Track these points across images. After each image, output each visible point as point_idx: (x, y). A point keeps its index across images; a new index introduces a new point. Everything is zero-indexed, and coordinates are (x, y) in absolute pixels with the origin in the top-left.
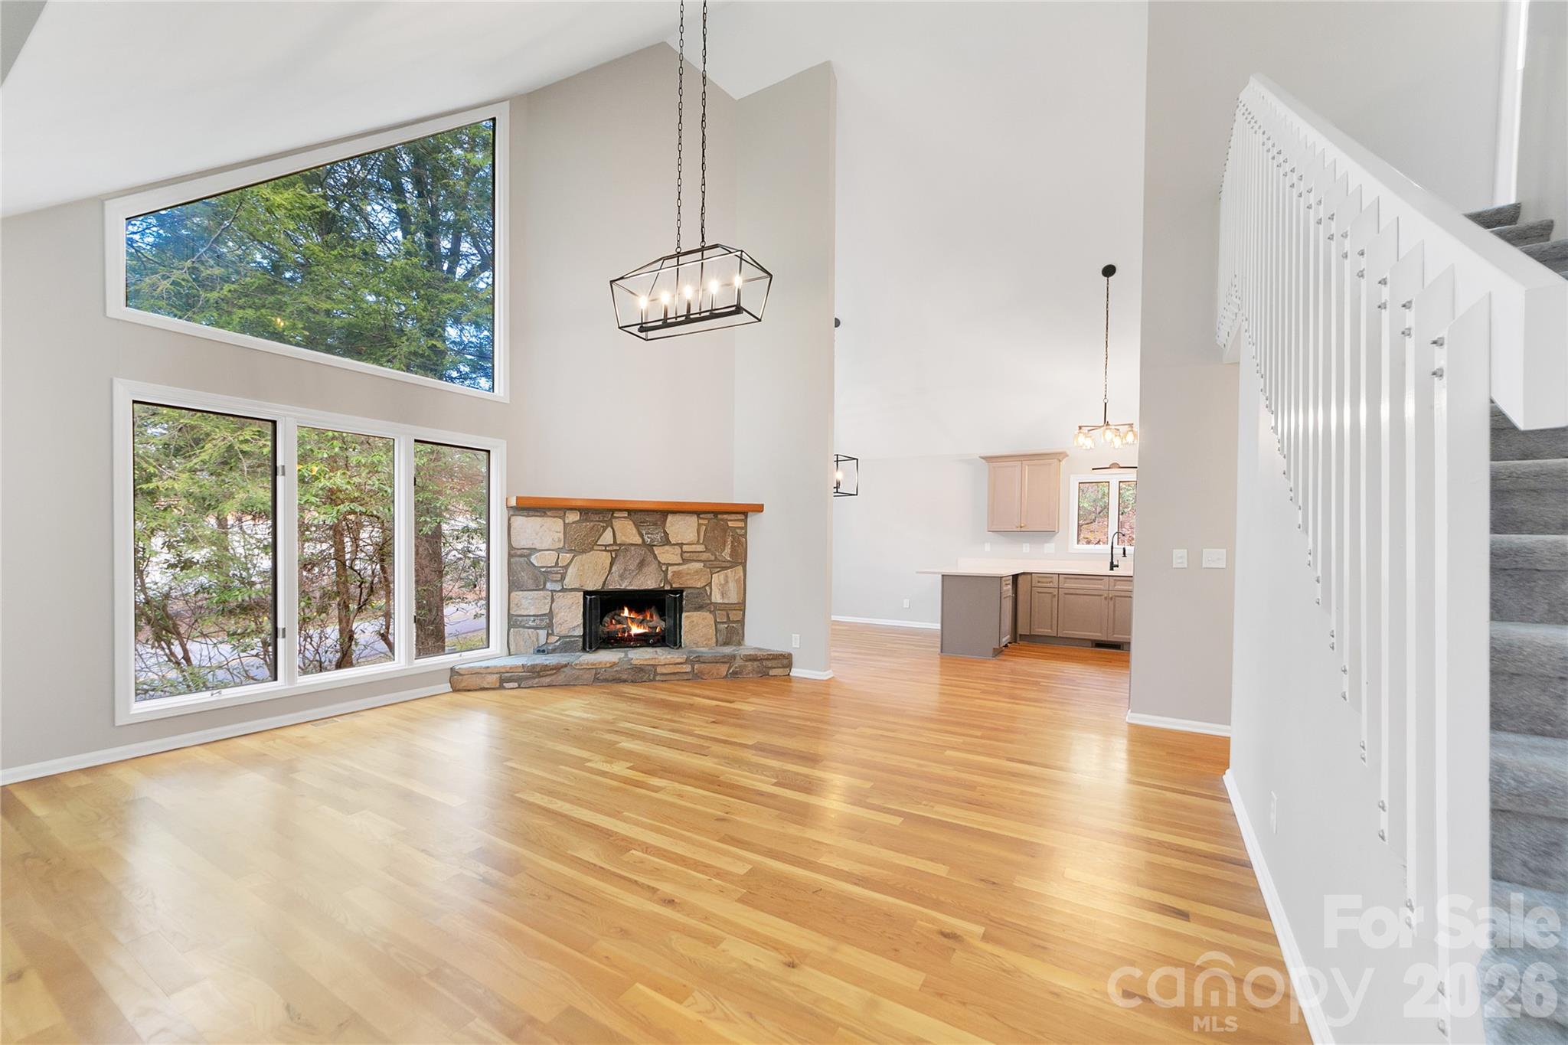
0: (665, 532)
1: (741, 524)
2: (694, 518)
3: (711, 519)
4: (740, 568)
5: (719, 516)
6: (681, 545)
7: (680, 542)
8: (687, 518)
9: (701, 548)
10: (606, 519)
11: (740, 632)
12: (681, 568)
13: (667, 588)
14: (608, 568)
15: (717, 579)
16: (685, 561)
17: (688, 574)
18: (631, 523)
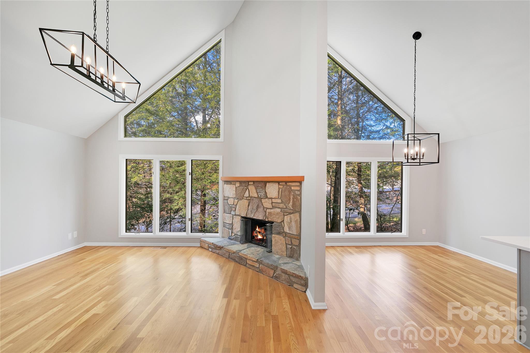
0: (265, 192)
1: (298, 188)
2: (277, 184)
3: (285, 185)
4: (297, 214)
5: (288, 183)
6: (272, 198)
7: (271, 197)
8: (274, 184)
9: (279, 201)
10: (246, 185)
11: (298, 252)
12: (272, 210)
13: (267, 220)
14: (247, 207)
15: (287, 219)
16: (273, 207)
17: (274, 214)
18: (254, 187)
